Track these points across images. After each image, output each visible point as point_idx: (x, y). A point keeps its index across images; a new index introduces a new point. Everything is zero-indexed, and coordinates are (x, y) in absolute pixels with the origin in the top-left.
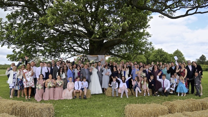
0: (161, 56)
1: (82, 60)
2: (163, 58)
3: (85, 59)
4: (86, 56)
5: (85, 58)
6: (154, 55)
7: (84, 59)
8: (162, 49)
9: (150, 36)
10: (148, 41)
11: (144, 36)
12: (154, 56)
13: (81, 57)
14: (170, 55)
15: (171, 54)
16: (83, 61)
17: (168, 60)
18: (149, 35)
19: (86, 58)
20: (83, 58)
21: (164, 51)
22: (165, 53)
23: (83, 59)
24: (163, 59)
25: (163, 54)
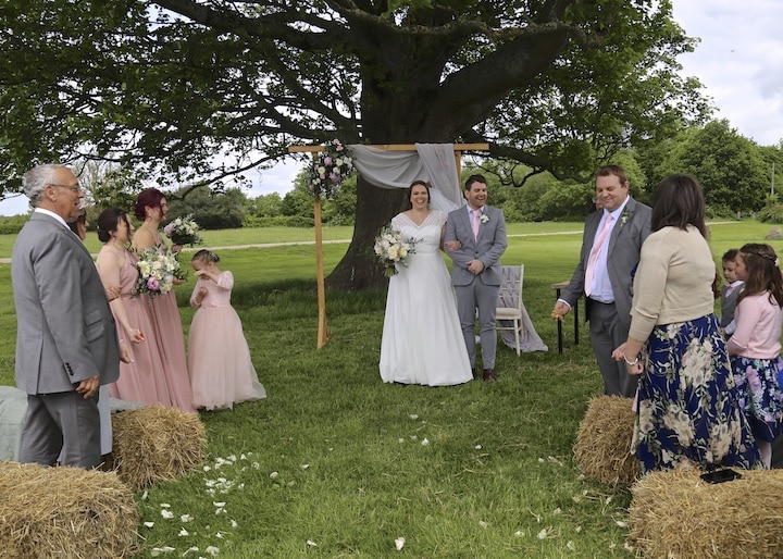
0: (723, 158)
1: (322, 170)
2: (731, 168)
3: (344, 168)
4: (345, 153)
5: (339, 162)
6: (682, 152)
7: (336, 170)
8: (725, 122)
9: (687, 48)
10: (679, 73)
11: (656, 50)
12: (682, 158)
13: (315, 159)
14: (763, 151)
15: (773, 149)
16: (332, 176)
17: (756, 179)
18: (681, 39)
19: (347, 161)
20: (328, 161)
21: (739, 133)
22: (742, 144)
23: (329, 169)
24: (732, 173)
25: (733, 146)
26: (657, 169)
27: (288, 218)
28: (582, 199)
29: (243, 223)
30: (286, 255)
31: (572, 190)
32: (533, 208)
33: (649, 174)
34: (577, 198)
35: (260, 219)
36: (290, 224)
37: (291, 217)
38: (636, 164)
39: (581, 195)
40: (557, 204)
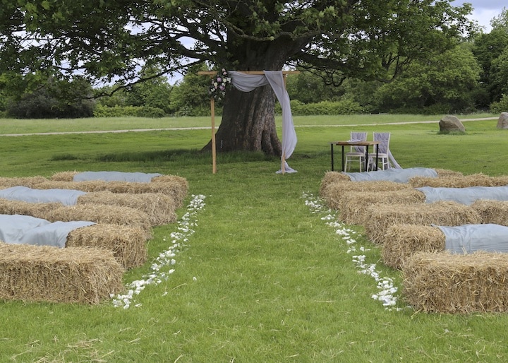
1: (216, 84)
3: (227, 83)
4: (227, 75)
5: (225, 80)
7: (223, 84)
16: (221, 88)
19: (229, 80)
26: (494, 61)
27: (137, 108)
28: (417, 92)
29: (95, 113)
30: (158, 138)
31: (408, 83)
32: (370, 100)
33: (486, 67)
34: (413, 91)
35: (111, 109)
36: (140, 114)
37: (141, 107)
38: (472, 57)
39: (417, 88)
40: (393, 97)
